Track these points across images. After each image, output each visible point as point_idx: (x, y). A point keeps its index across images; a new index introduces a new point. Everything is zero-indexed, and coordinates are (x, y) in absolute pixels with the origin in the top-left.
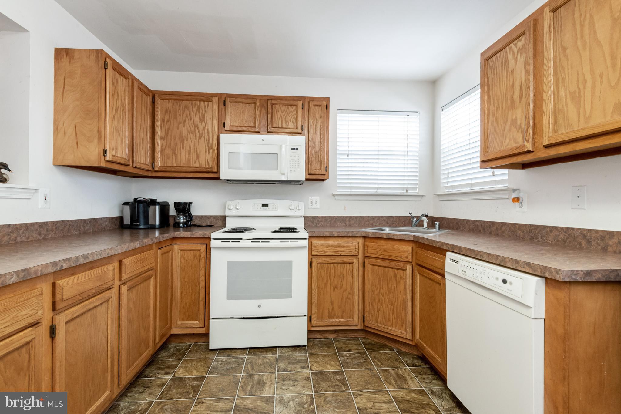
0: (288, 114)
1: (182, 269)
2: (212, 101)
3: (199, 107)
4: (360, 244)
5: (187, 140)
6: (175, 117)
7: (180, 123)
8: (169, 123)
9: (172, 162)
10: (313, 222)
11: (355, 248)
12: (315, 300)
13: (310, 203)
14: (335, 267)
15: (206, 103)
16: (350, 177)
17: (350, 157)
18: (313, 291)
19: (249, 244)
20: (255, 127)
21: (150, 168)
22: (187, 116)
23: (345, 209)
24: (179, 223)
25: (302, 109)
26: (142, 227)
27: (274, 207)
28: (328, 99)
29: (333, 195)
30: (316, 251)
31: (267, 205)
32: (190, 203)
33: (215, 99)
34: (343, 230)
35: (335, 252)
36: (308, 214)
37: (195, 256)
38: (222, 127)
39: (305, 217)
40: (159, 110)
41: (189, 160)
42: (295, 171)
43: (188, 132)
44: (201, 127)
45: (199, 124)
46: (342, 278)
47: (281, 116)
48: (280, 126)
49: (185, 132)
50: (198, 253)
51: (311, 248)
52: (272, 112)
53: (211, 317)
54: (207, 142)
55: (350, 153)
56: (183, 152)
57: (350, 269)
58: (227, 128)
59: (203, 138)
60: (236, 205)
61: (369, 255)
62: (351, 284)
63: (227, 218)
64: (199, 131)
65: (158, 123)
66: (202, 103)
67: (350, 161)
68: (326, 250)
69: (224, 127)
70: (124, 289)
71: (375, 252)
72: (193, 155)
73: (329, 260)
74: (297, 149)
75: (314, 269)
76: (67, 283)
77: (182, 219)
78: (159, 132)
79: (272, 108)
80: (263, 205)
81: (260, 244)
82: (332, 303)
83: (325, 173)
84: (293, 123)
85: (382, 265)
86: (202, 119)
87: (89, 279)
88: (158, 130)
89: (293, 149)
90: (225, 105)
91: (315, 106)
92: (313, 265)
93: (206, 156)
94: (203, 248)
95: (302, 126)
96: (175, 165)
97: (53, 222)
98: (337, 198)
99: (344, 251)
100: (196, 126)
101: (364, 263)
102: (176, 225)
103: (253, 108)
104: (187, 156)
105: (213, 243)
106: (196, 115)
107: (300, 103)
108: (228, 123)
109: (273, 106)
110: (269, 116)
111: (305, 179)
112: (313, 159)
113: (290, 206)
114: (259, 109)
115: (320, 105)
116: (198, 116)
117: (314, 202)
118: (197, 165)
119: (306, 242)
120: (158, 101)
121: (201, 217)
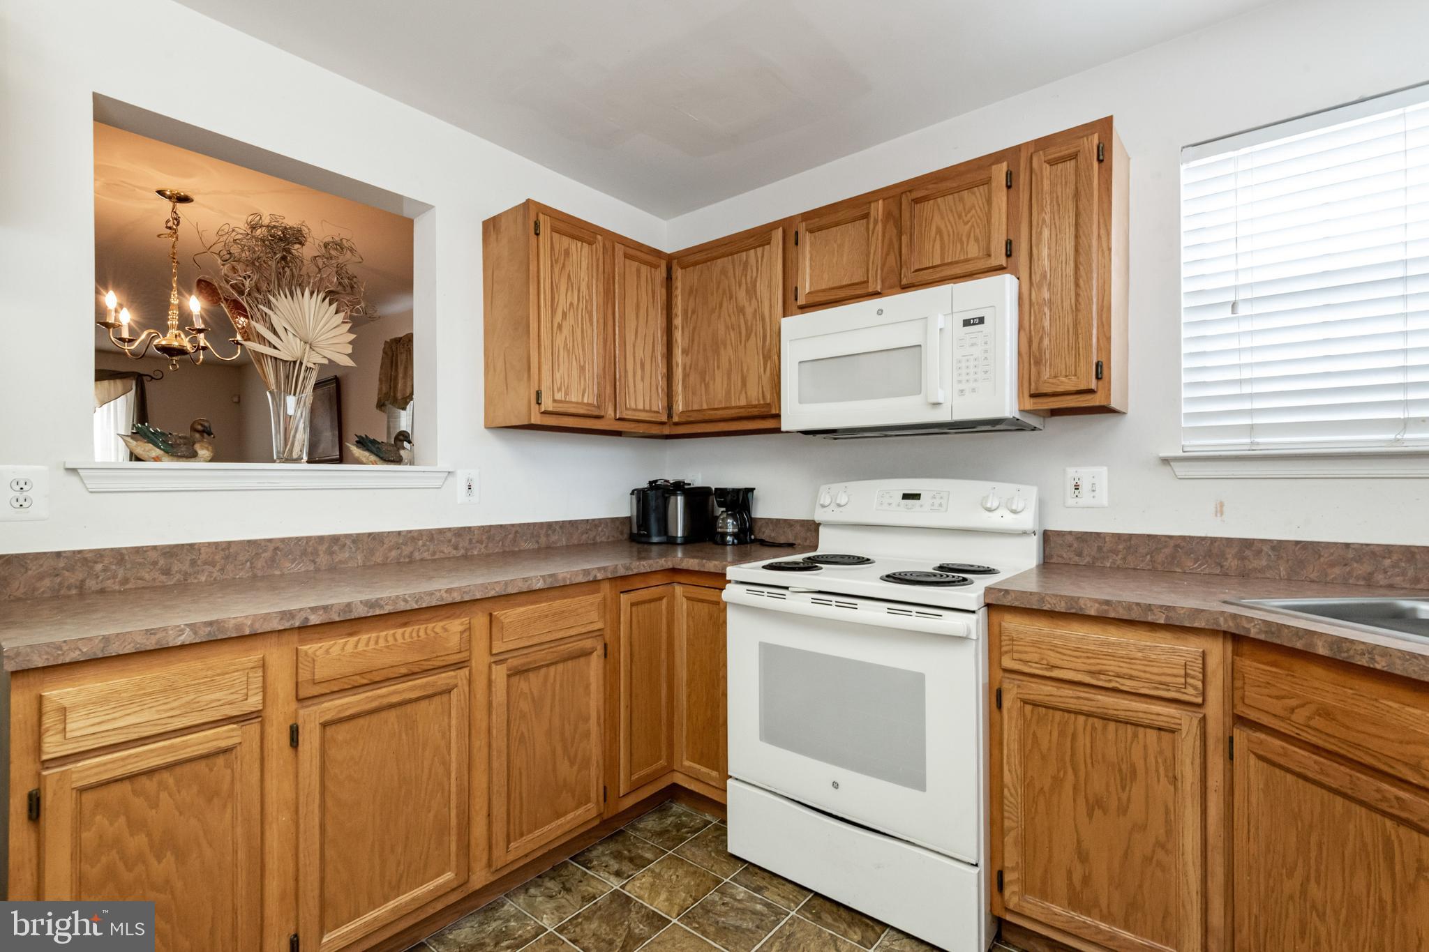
0: (960, 217)
1: (690, 643)
2: (769, 243)
3: (746, 264)
4: (1213, 663)
5: (725, 348)
6: (706, 301)
7: (713, 311)
8: (695, 317)
9: (701, 402)
10: (1080, 554)
11: (1186, 675)
12: (1013, 820)
13: (1071, 488)
14: (1094, 728)
15: (759, 251)
16: (1247, 389)
17: (1243, 310)
18: (1006, 791)
20: (868, 281)
21: (664, 419)
22: (724, 292)
23: (1220, 510)
24: (724, 535)
25: (1009, 187)
26: (655, 539)
27: (937, 501)
28: (1106, 124)
29: (1166, 461)
30: (1016, 656)
31: (916, 496)
32: (752, 490)
33: (776, 236)
35: (1090, 673)
36: (1062, 522)
37: (711, 617)
38: (790, 301)
40: (678, 295)
41: (728, 393)
42: (974, 390)
43: (727, 327)
44: (749, 311)
45: (747, 304)
46: (1128, 776)
47: (939, 231)
48: (937, 262)
49: (721, 330)
52: (912, 227)
53: (730, 773)
54: (760, 344)
55: (1243, 295)
56: (718, 374)
57: (1161, 752)
58: (801, 299)
59: (753, 335)
61: (1253, 715)
62: (1167, 812)
63: (821, 529)
64: (746, 323)
65: (678, 321)
66: (751, 252)
67: (1246, 326)
68: (1054, 658)
69: (796, 299)
70: (500, 673)
71: (1278, 707)
72: (736, 380)
73: (1066, 696)
74: (981, 320)
75: (1010, 718)
76: (327, 652)
77: (730, 525)
78: (679, 340)
79: (912, 217)
80: (906, 496)
81: (832, 611)
82: (1083, 857)
83: (1093, 386)
84: (977, 240)
85: (1310, 775)
86: (752, 292)
87: (387, 647)
88: (678, 335)
89: (967, 323)
90: (796, 244)
91: (1052, 163)
92: (1006, 703)
93: (760, 377)
95: (1009, 243)
96: (705, 407)
97: (483, 527)
98: (1180, 469)
99: (1131, 678)
100: (741, 310)
101: (1231, 740)
103: (863, 229)
104: (725, 383)
106: (740, 286)
107: (1000, 170)
108: (806, 286)
109: (917, 207)
110: (905, 239)
111: (1022, 411)
112: (1046, 341)
113: (985, 498)
114: (880, 227)
115: (1074, 156)
116: (744, 287)
117: (1085, 487)
118: (743, 402)
119: (973, 625)
120: (678, 273)
121: (777, 523)
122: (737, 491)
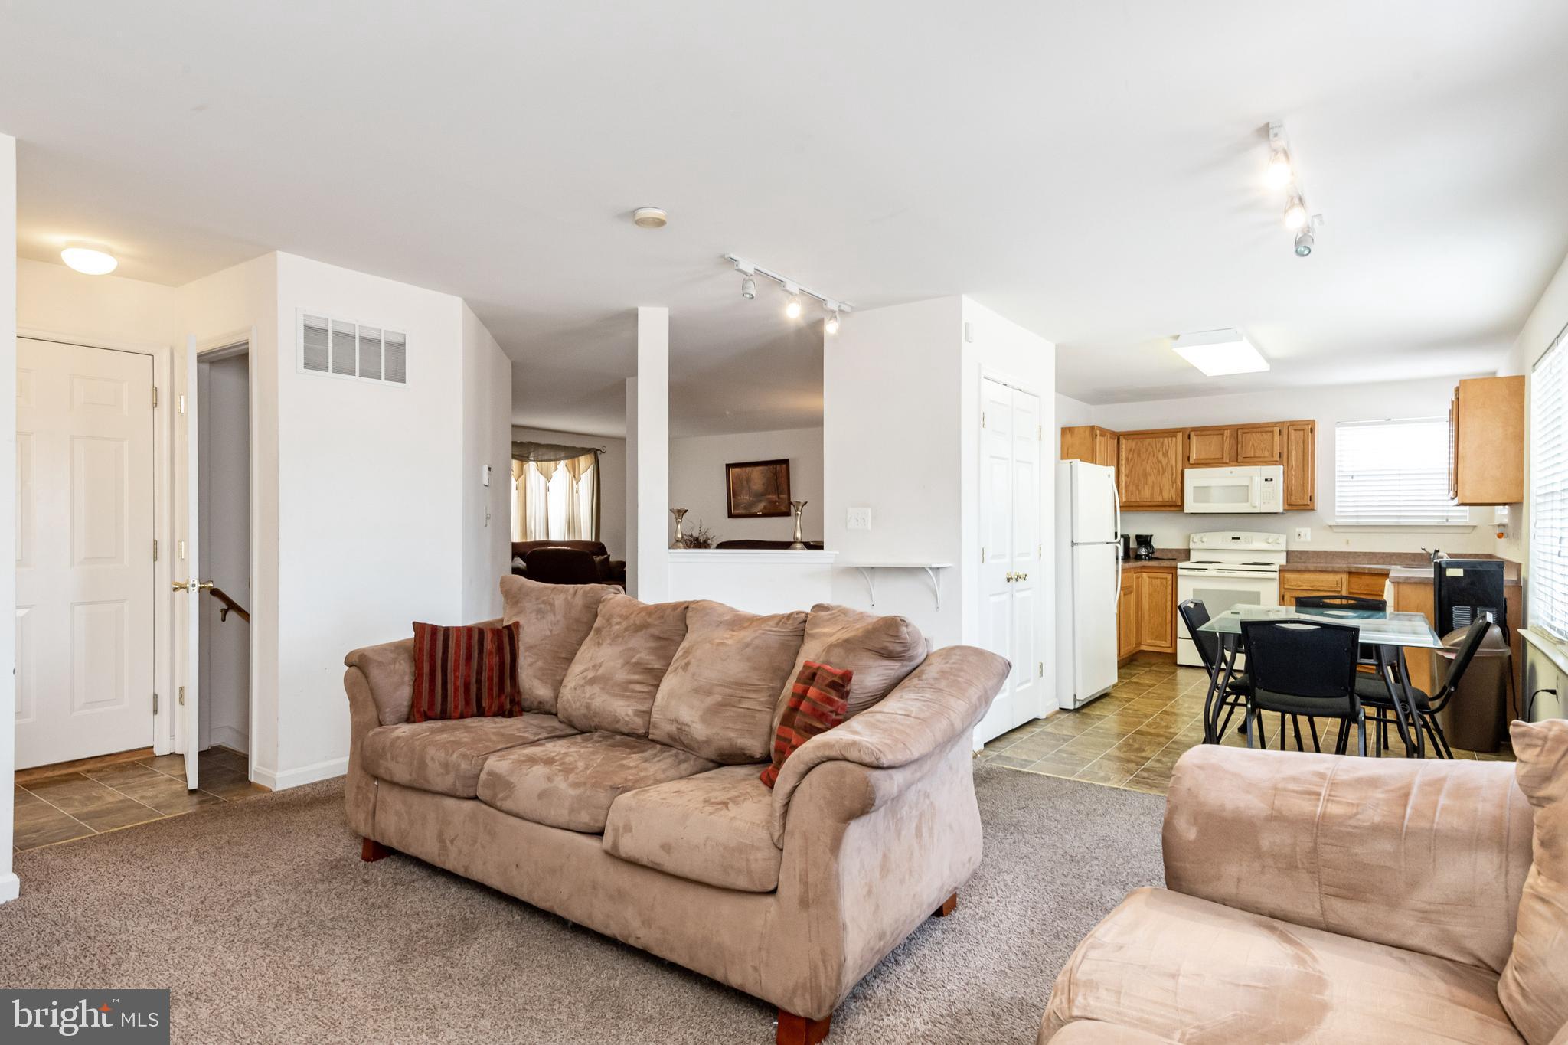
0: (1261, 440)
1: (1150, 595)
2: (1176, 437)
3: (1162, 444)
4: (1343, 580)
5: (1151, 475)
6: (1139, 455)
7: (1143, 460)
8: (1133, 461)
9: (1136, 498)
10: (1300, 559)
11: (1337, 584)
13: (1297, 535)
15: (1170, 439)
16: (1356, 504)
17: (1355, 478)
19: (1216, 573)
20: (1223, 458)
22: (1150, 453)
23: (1348, 543)
24: (1141, 556)
25: (1280, 434)
27: (1246, 540)
28: (1313, 422)
29: (1330, 526)
30: (1288, 583)
31: (1239, 538)
32: (1152, 536)
33: (1180, 435)
34: (1322, 566)
36: (1294, 548)
37: (1162, 583)
38: (1187, 461)
39: (1288, 553)
40: (1124, 450)
41: (1152, 495)
42: (1268, 503)
43: (1151, 468)
44: (1164, 463)
45: (1163, 460)
47: (1253, 445)
48: (1252, 456)
49: (1148, 468)
50: (1164, 581)
51: (1282, 582)
52: (1242, 441)
53: (1178, 636)
54: (1170, 477)
55: (1355, 474)
56: (1146, 488)
58: (1191, 461)
59: (1166, 474)
60: (1202, 538)
61: (1353, 591)
63: (1191, 552)
64: (1162, 467)
65: (1123, 462)
66: (1166, 439)
67: (1356, 484)
68: (1300, 584)
69: (1189, 460)
72: (1157, 490)
74: (1272, 480)
77: (1143, 551)
78: (1123, 471)
79: (1243, 437)
80: (1233, 538)
81: (1226, 574)
83: (1309, 503)
84: (1268, 452)
86: (1166, 455)
88: (1122, 468)
89: (1266, 480)
90: (1189, 438)
91: (1295, 430)
92: (1285, 598)
93: (1170, 490)
94: (1169, 577)
95: (1280, 454)
96: (1138, 500)
98: (1336, 530)
99: (1323, 586)
100: (1160, 462)
102: (1138, 557)
103: (1221, 439)
104: (1151, 490)
105: (1179, 572)
106: (1159, 451)
107: (1276, 430)
108: (1193, 457)
109: (1244, 435)
110: (1239, 446)
111: (1284, 510)
112: (1293, 488)
113: (1268, 539)
114: (1228, 440)
115: (1303, 430)
116: (1161, 453)
117: (1302, 534)
118: (1161, 499)
119: (1276, 575)
120: (1123, 442)
121: (1163, 550)
122: (1147, 536)
